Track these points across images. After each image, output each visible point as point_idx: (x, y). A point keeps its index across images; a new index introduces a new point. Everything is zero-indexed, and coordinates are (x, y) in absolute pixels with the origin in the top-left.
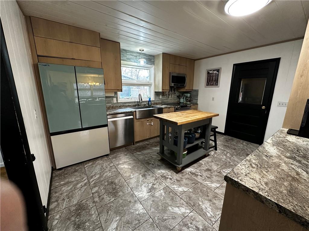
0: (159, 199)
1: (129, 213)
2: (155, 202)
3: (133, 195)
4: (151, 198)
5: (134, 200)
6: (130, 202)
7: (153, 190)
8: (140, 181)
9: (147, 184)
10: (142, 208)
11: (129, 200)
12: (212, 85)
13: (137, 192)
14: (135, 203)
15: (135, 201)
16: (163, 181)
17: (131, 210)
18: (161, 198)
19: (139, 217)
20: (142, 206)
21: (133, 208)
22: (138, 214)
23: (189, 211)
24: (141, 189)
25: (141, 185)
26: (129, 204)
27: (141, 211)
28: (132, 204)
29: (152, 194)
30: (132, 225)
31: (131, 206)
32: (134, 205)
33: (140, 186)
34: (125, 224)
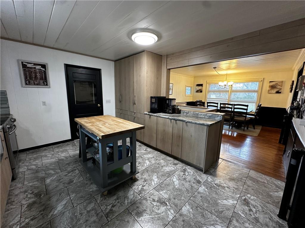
0: (171, 194)
1: (195, 218)
2: (175, 197)
3: (174, 220)
4: (172, 201)
5: (180, 217)
6: (184, 221)
7: (163, 201)
8: (151, 216)
9: (155, 207)
10: (185, 207)
11: (183, 223)
12: (37, 85)
13: (169, 216)
14: (183, 214)
15: (181, 215)
16: (148, 192)
17: (191, 217)
18: (169, 193)
19: (194, 208)
20: (183, 208)
21: (189, 215)
22: (192, 209)
23: (175, 177)
24: (163, 213)
25: (156, 215)
26: (186, 221)
27: (188, 207)
28: (185, 218)
29: (167, 201)
30: (203, 212)
31: (188, 218)
32: (185, 215)
33: (159, 215)
34: (205, 218)
